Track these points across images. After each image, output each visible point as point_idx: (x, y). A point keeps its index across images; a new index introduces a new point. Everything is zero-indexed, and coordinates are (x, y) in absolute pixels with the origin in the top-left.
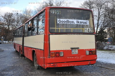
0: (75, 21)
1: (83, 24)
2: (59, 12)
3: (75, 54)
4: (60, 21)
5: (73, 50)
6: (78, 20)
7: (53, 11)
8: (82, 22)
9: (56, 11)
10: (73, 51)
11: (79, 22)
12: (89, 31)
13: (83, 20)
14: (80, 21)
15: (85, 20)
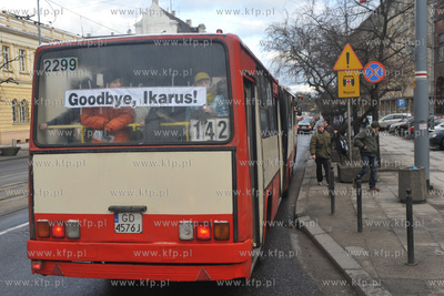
0: (137, 94)
1: (173, 104)
2: (73, 63)
3: (129, 231)
4: (73, 97)
5: (120, 215)
6: (148, 89)
7: (52, 61)
8: (171, 96)
9: (60, 60)
10: (121, 222)
11: (157, 98)
12: (212, 135)
13: (177, 84)
14: (158, 91)
15: (186, 85)
